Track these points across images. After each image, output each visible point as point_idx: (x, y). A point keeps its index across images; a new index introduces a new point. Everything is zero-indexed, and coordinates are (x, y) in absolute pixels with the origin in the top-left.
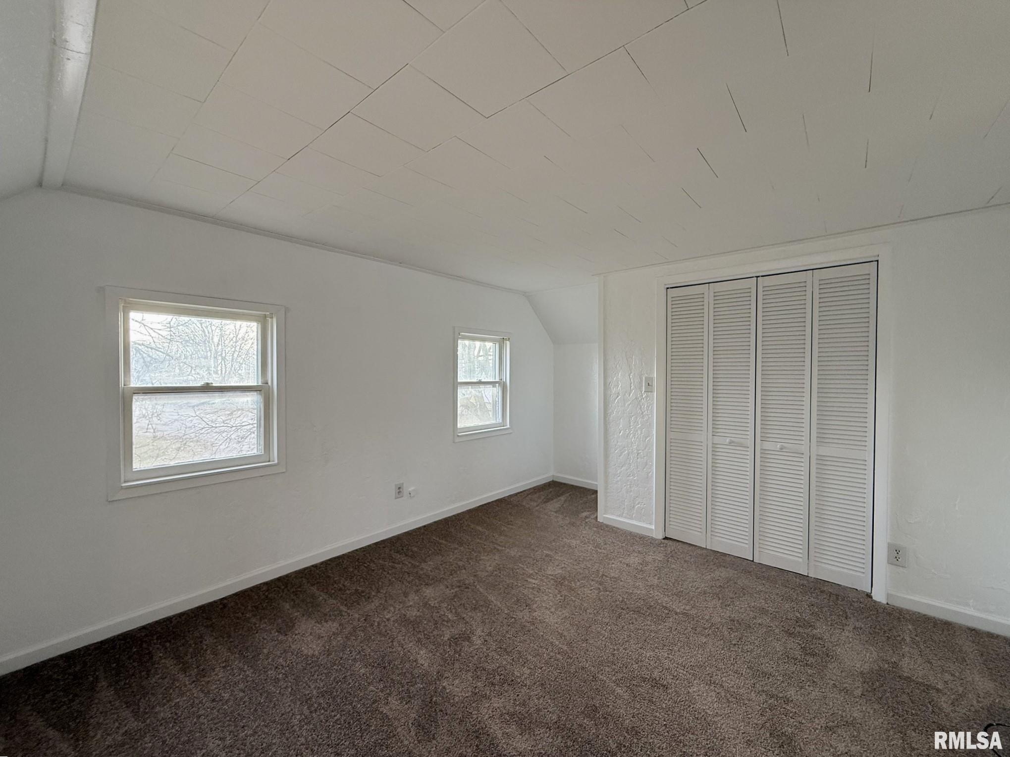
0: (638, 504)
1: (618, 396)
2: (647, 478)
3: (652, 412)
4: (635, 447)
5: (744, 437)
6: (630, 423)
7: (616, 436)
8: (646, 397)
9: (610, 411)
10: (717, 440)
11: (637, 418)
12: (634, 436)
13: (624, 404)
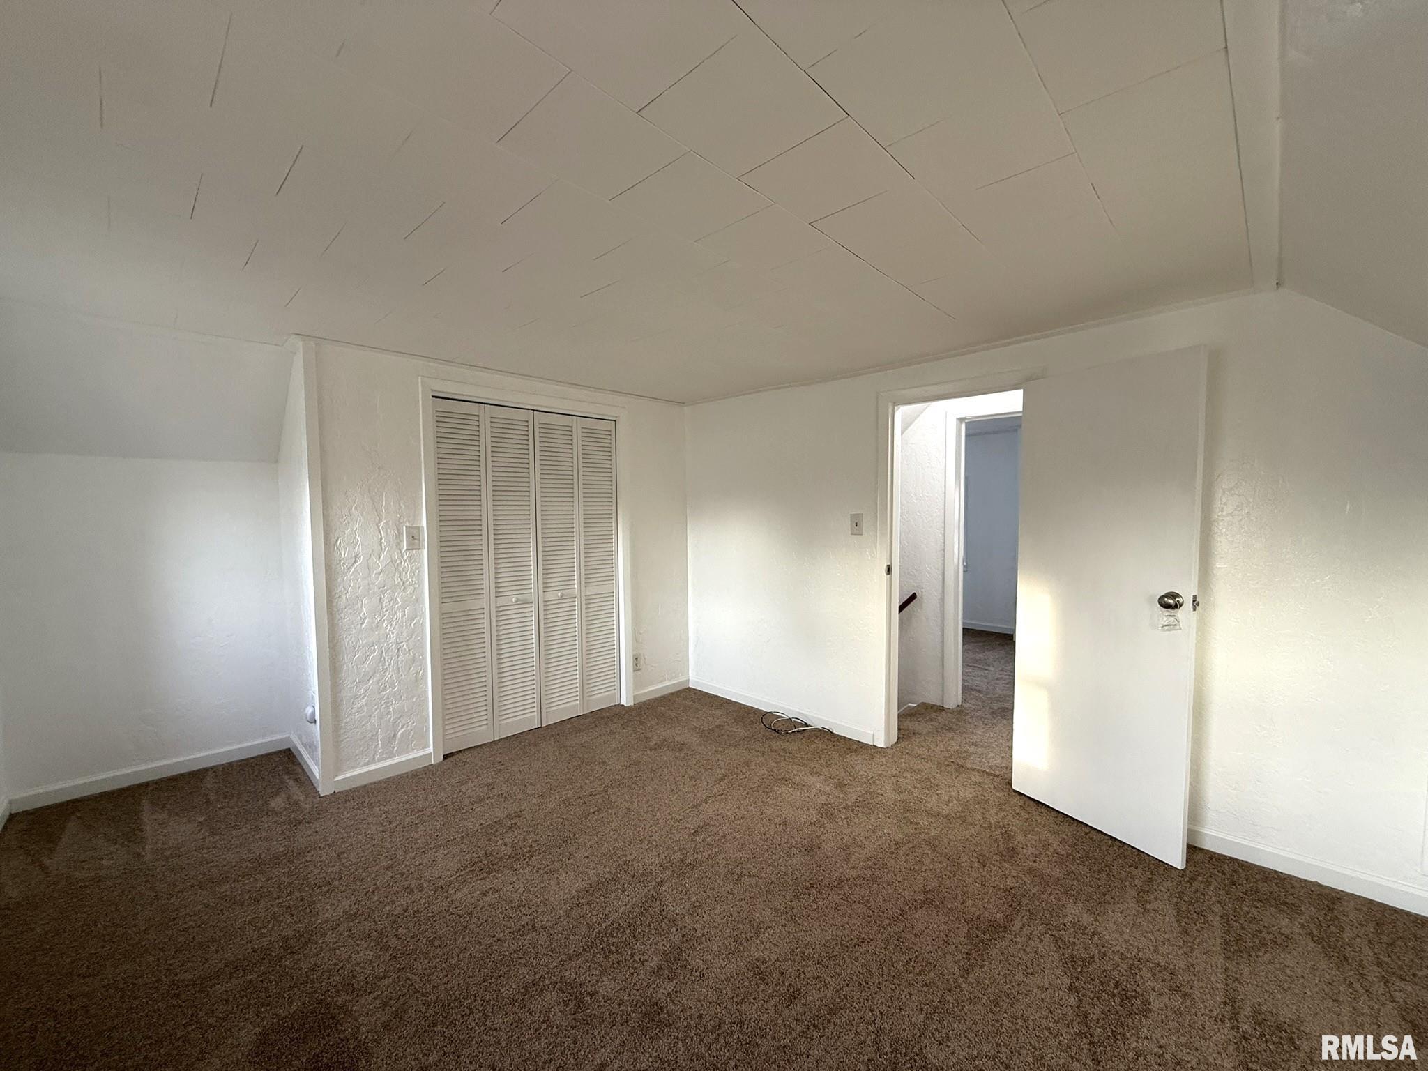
0: (402, 728)
1: (355, 562)
2: (416, 681)
3: (420, 578)
4: (392, 640)
5: (526, 592)
6: (382, 604)
7: (354, 631)
8: (410, 558)
9: (341, 588)
10: (501, 601)
11: (394, 593)
12: (390, 623)
13: (370, 575)
